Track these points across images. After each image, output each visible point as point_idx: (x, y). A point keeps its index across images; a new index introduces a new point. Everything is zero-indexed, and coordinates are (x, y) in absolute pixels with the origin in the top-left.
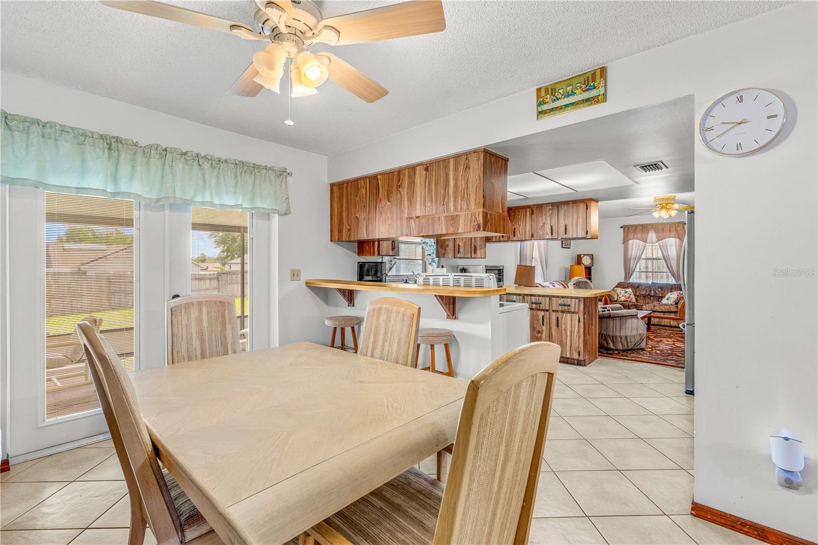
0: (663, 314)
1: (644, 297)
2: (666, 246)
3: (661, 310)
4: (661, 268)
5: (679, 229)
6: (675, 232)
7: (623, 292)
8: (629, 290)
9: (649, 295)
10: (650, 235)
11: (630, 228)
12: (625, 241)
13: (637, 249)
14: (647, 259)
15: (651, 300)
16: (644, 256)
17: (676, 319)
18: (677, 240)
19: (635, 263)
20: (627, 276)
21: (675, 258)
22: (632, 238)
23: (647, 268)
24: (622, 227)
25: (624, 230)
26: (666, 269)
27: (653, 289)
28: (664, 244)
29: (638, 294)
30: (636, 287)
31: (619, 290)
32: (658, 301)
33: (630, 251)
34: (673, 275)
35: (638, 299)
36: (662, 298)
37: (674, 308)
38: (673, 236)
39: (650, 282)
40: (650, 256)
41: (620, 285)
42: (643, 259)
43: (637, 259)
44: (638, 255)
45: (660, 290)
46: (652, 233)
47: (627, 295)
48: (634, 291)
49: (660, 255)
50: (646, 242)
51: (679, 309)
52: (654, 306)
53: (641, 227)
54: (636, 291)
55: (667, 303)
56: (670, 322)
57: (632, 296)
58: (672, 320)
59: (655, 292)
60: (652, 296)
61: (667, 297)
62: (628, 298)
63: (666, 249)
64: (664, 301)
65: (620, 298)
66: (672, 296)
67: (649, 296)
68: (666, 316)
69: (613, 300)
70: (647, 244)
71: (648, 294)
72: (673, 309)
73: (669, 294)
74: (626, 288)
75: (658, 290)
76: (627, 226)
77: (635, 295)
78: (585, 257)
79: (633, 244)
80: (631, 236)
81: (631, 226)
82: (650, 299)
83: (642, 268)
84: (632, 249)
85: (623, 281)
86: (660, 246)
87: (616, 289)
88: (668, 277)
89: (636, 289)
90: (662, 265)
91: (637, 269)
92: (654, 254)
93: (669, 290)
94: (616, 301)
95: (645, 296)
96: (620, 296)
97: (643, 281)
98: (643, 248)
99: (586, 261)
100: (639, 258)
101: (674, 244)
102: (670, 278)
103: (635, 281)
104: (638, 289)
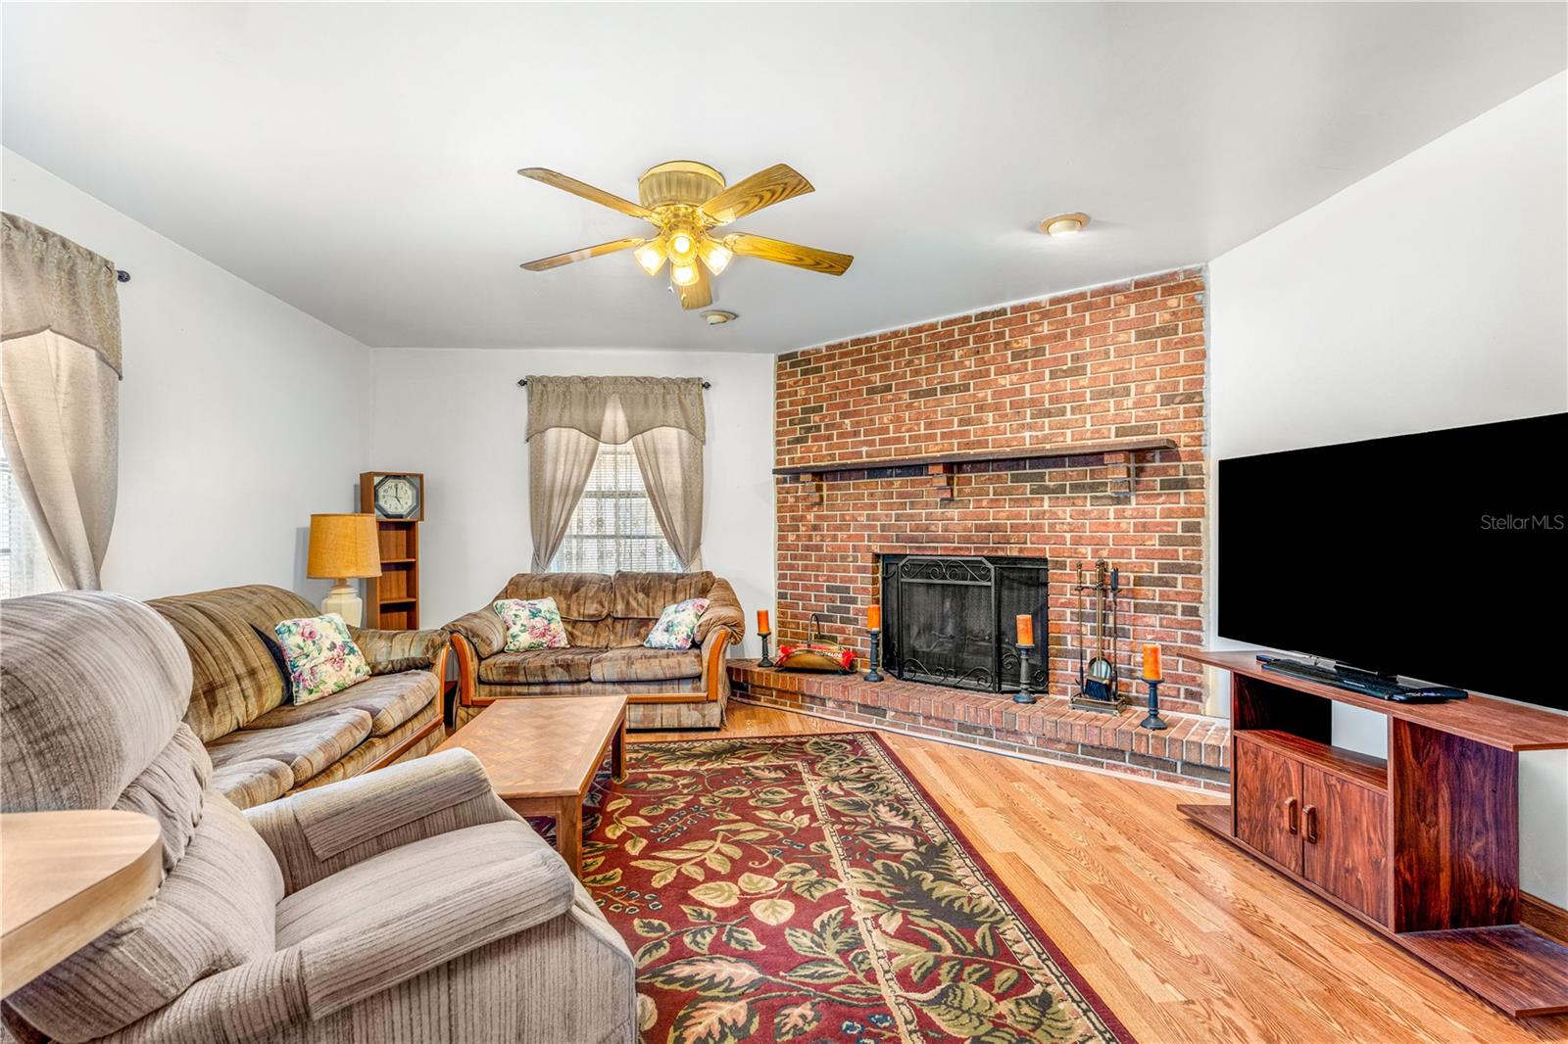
0: (656, 687)
1: (595, 623)
2: (655, 453)
3: (650, 676)
4: (642, 523)
5: (687, 402)
6: (678, 410)
7: (525, 614)
8: (547, 605)
9: (608, 615)
10: (609, 415)
11: (550, 387)
12: (534, 434)
13: (570, 463)
14: (601, 495)
15: (615, 634)
16: (590, 486)
17: (696, 702)
18: (684, 433)
19: (567, 506)
20: (542, 555)
21: (679, 491)
22: (553, 423)
23: (600, 522)
24: (522, 383)
25: (531, 394)
26: (655, 528)
27: (623, 596)
28: (650, 445)
29: (575, 616)
30: (570, 589)
31: (511, 607)
32: (637, 635)
33: (549, 468)
34: (675, 546)
35: (576, 633)
36: (647, 622)
37: (691, 662)
38: (672, 422)
39: (610, 570)
40: (608, 484)
41: (516, 588)
42: (590, 495)
43: (571, 492)
44: (574, 481)
45: (641, 596)
46: (615, 408)
47: (539, 623)
48: (564, 606)
49: (638, 485)
50: (596, 435)
51: (705, 664)
52: (630, 662)
53: (581, 388)
54: (569, 607)
55: (665, 643)
56: (679, 716)
57: (558, 627)
58: (684, 707)
59: (628, 603)
60: (616, 619)
61: (664, 620)
62: (544, 635)
63: (653, 462)
64: (658, 636)
65: (514, 637)
66: (681, 616)
67: (610, 621)
68: (669, 692)
69: (484, 650)
70: (602, 447)
71: (605, 612)
72: (688, 665)
73: (671, 608)
74: (534, 596)
75: (635, 599)
76: (540, 380)
77: (565, 620)
78: (391, 483)
79: (558, 441)
80: (553, 415)
81: (551, 380)
82: (613, 630)
83: (586, 522)
84: (556, 461)
85: (528, 570)
86: (638, 452)
87: (500, 602)
88: (660, 554)
89: (568, 597)
90: (642, 514)
91: (573, 528)
92: (622, 478)
93: (669, 597)
94: (502, 651)
95: (596, 621)
96: (515, 630)
97: (590, 567)
98: (587, 458)
99: (397, 501)
100: (578, 492)
101: (675, 447)
102: (666, 556)
103: (565, 570)
104: (574, 596)
